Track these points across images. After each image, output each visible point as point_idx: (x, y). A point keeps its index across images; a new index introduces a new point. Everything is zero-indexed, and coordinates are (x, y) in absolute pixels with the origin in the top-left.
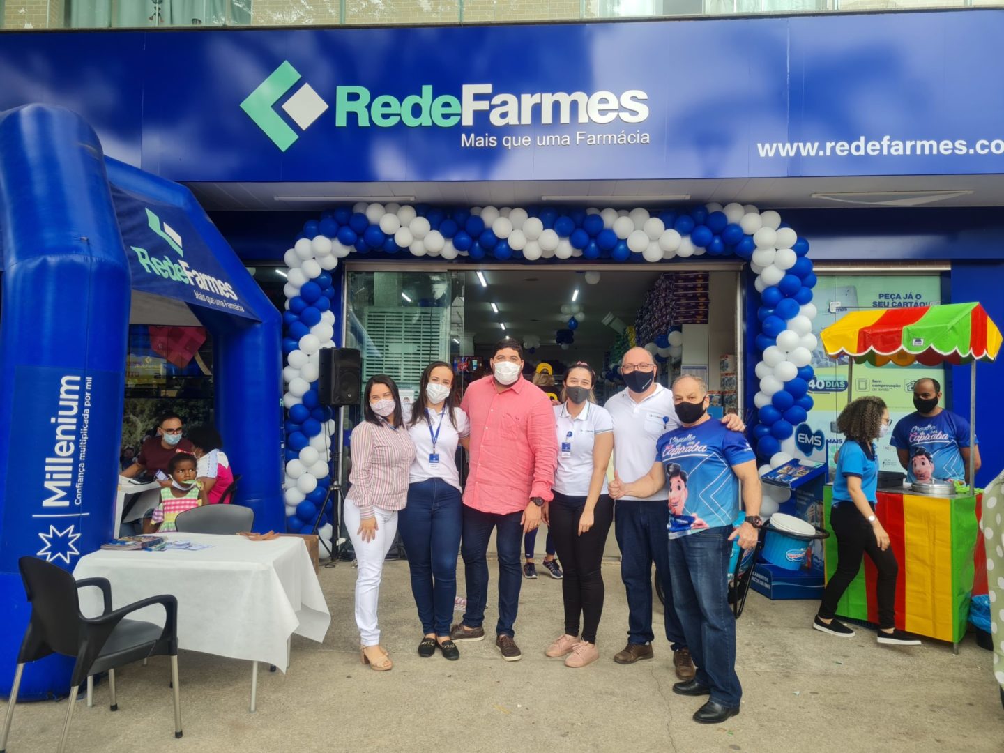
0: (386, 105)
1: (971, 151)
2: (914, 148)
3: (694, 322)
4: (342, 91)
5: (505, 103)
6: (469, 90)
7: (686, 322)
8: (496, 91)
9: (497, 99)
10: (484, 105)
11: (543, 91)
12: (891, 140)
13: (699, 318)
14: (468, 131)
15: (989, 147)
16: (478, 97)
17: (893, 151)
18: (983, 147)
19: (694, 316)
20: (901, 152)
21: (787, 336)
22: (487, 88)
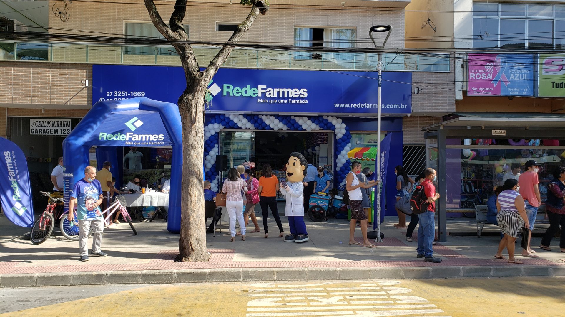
0: (237, 90)
1: (385, 107)
2: (372, 106)
3: (323, 143)
4: (225, 86)
5: (270, 91)
6: (260, 87)
7: (321, 143)
8: (268, 87)
9: (268, 90)
10: (264, 91)
11: (280, 88)
12: (367, 104)
13: (325, 142)
14: (260, 98)
15: (389, 106)
16: (263, 89)
17: (367, 107)
18: (388, 106)
19: (323, 141)
20: (369, 107)
21: (343, 152)
22: (265, 87)
